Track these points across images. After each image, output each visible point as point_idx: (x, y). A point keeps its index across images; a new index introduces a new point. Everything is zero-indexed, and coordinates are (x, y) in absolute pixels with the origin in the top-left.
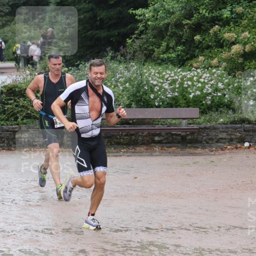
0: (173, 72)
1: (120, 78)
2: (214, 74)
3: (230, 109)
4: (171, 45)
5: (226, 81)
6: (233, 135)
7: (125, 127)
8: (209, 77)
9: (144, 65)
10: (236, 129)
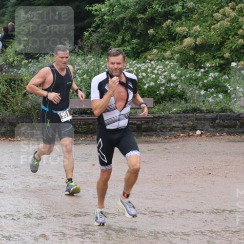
0: (128, 64)
1: (78, 69)
2: (167, 66)
3: (182, 99)
4: (127, 38)
5: (179, 72)
6: (185, 123)
7: (83, 117)
8: (162, 69)
9: (101, 57)
10: (187, 118)
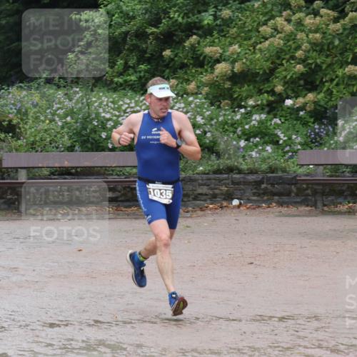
0: (133, 101)
1: (59, 109)
2: (190, 104)
3: (213, 153)
4: (131, 63)
5: (208, 113)
6: (216, 189)
7: (65, 179)
8: (183, 108)
9: (92, 91)
10: (220, 180)
